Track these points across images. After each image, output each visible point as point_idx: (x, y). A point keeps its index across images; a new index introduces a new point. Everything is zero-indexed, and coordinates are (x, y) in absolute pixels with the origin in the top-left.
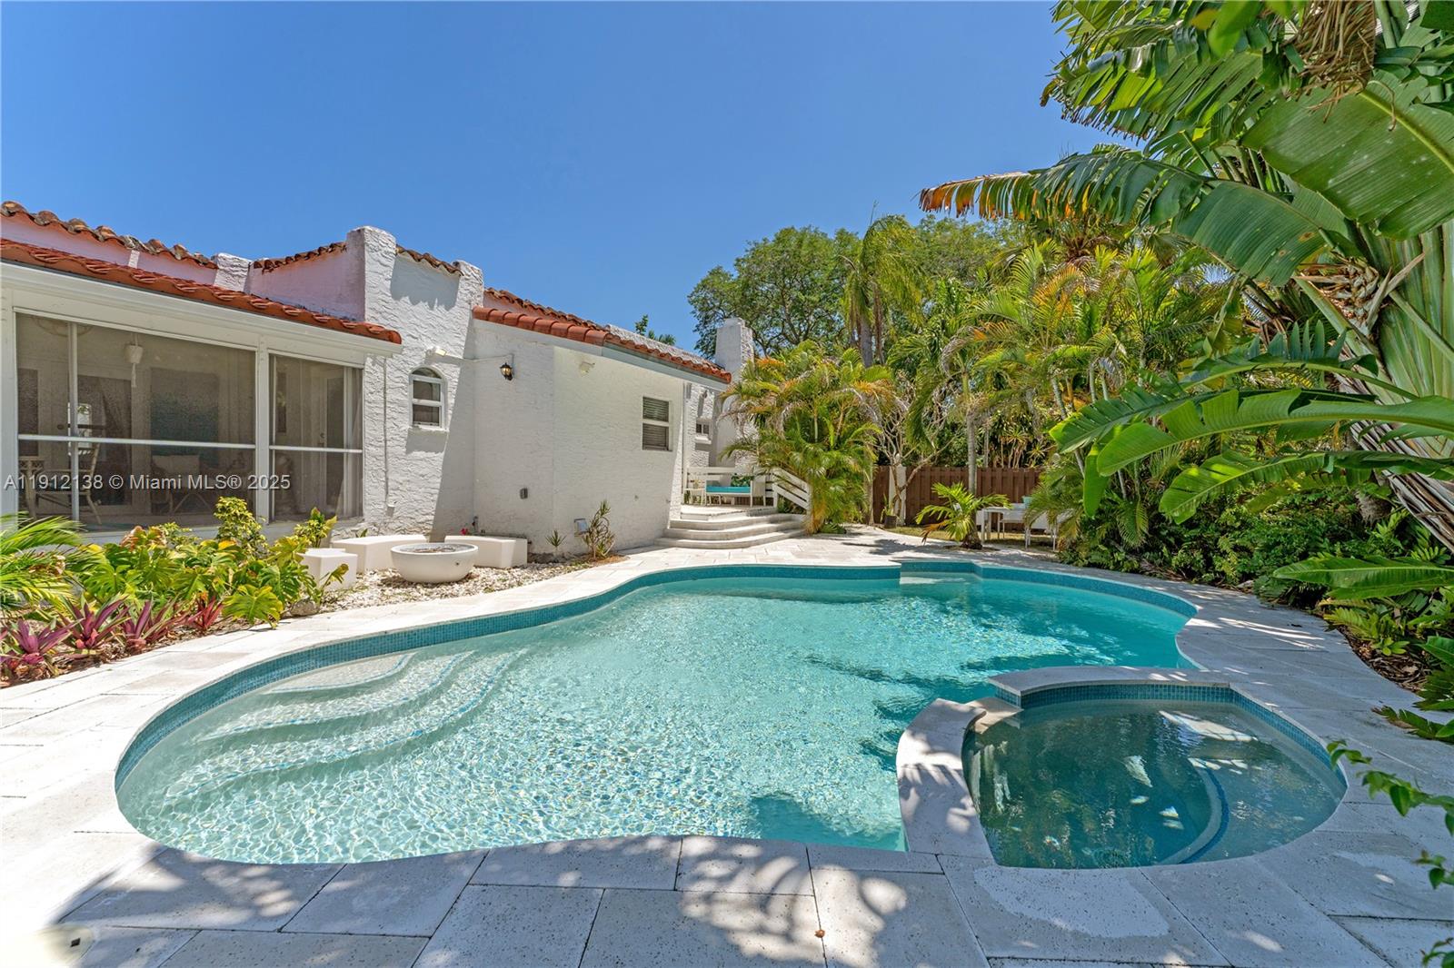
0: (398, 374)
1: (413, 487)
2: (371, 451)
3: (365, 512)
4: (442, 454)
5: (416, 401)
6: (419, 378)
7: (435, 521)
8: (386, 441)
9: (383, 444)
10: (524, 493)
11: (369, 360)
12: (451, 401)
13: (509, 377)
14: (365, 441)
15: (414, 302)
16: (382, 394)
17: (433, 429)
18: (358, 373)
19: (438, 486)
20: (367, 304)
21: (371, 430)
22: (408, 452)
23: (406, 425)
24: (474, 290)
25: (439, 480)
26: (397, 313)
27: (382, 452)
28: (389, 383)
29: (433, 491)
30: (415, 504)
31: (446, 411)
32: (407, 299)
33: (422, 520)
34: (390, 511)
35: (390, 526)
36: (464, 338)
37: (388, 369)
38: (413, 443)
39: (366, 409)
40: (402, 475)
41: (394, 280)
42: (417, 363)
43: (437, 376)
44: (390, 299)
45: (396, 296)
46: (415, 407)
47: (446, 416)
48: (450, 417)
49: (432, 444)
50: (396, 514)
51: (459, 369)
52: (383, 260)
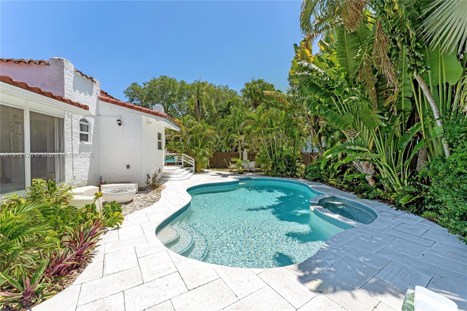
0: (76, 121)
1: (81, 167)
3: (66, 179)
5: (81, 132)
6: (82, 123)
7: (88, 180)
8: (72, 149)
9: (71, 150)
10: (128, 167)
11: (66, 115)
12: (92, 132)
13: (120, 124)
14: (66, 149)
15: (80, 93)
16: (71, 129)
17: (86, 143)
19: (89, 166)
20: (65, 92)
21: (67, 144)
22: (80, 152)
23: (78, 142)
24: (98, 89)
25: (89, 164)
26: (75, 96)
28: (73, 125)
29: (86, 168)
30: (82, 174)
31: (90, 136)
32: (78, 91)
33: (84, 180)
34: (74, 178)
35: (74, 183)
37: (73, 119)
38: (81, 149)
39: (66, 136)
40: (78, 163)
41: (74, 82)
42: (82, 117)
43: (87, 122)
44: (72, 90)
45: (75, 90)
46: (81, 135)
47: (90, 138)
48: (92, 138)
49: (87, 149)
50: (76, 178)
51: (94, 119)
52: (70, 74)
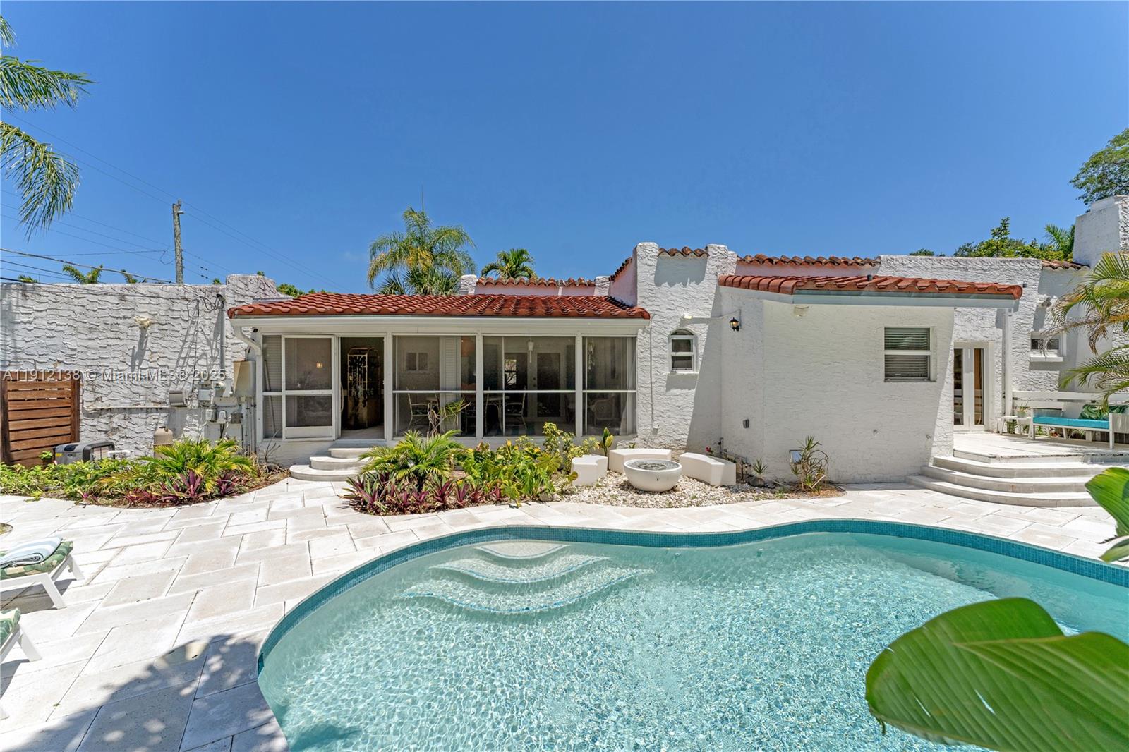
0: (660, 337)
1: (672, 414)
2: (642, 390)
3: (638, 431)
4: (694, 391)
5: (674, 354)
6: (676, 337)
7: (688, 440)
8: (651, 383)
9: (650, 385)
10: (747, 424)
11: (640, 331)
12: (701, 351)
13: (737, 328)
14: (638, 385)
15: (671, 285)
16: (649, 352)
17: (691, 372)
18: (634, 340)
19: (691, 414)
20: (639, 295)
21: (641, 377)
22: (668, 389)
23: (666, 371)
24: (720, 264)
25: (692, 410)
26: (659, 295)
27: (648, 391)
28: (654, 344)
29: (687, 418)
30: (673, 427)
31: (697, 359)
32: (666, 284)
33: (679, 438)
34: (655, 431)
35: (655, 441)
36: (712, 302)
37: (653, 335)
38: (671, 384)
39: (639, 364)
40: (663, 406)
41: (656, 274)
42: (674, 328)
43: (692, 334)
44: (654, 287)
45: (658, 284)
46: (674, 359)
47: (697, 362)
48: (700, 363)
49: (685, 383)
50: (659, 433)
51: (707, 326)
52: (649, 263)
